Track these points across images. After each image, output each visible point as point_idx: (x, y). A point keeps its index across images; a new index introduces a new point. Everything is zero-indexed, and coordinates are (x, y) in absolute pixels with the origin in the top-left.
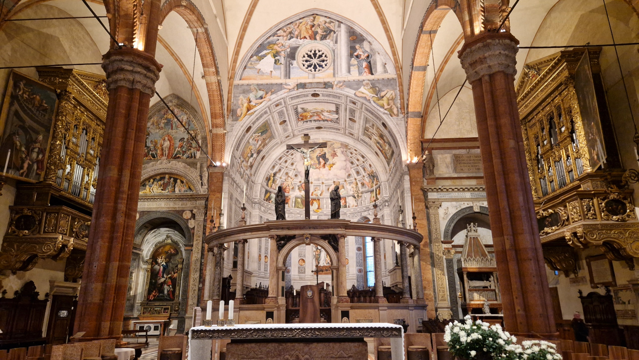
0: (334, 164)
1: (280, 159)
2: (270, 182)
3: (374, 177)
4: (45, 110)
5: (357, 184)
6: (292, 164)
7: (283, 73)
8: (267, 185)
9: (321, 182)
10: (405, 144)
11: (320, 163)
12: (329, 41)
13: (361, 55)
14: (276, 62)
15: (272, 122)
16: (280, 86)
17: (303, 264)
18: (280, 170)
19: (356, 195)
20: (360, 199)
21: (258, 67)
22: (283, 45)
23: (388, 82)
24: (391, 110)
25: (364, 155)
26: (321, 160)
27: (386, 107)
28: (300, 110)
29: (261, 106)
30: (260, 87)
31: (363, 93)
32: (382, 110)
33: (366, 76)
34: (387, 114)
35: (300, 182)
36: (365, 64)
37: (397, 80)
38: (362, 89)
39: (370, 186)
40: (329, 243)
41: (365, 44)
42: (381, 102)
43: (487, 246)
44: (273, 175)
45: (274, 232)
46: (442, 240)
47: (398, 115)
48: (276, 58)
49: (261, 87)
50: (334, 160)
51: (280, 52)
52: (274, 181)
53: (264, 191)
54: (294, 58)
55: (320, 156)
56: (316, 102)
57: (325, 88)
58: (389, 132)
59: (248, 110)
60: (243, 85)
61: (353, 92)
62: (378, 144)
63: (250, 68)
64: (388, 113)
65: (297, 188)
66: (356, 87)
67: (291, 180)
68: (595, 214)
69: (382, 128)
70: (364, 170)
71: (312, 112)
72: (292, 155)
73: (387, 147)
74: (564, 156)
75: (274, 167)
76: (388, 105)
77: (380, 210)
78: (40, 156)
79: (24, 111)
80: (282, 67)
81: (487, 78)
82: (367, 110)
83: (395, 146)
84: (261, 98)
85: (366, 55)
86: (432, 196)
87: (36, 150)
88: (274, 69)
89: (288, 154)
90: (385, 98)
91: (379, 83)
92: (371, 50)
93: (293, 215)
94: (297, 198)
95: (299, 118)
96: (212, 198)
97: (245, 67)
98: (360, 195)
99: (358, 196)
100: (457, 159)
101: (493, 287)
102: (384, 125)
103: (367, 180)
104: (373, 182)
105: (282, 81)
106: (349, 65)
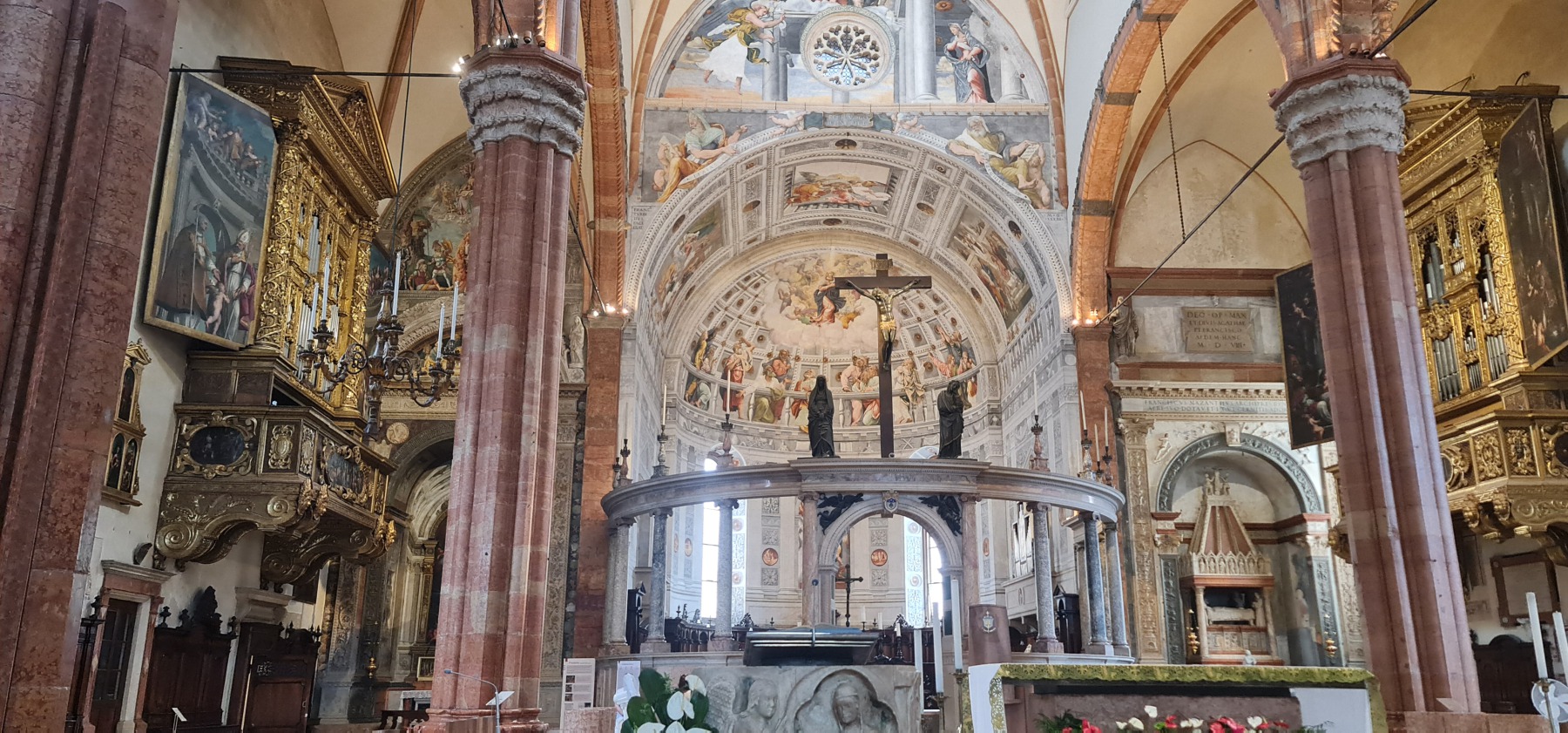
0: (857, 314)
1: (728, 295)
2: (700, 352)
3: (961, 350)
4: (252, 169)
5: (914, 365)
6: (754, 310)
7: (769, 86)
8: (693, 361)
9: (821, 357)
10: (1068, 278)
11: (821, 309)
12: (884, 9)
13: (962, 50)
14: (752, 55)
15: (729, 205)
16: (762, 118)
17: (774, 561)
18: (724, 324)
19: (909, 394)
20: (920, 405)
21: (706, 64)
22: (768, 12)
23: (1030, 122)
24: (1033, 192)
25: (940, 295)
26: (826, 300)
27: (1023, 184)
28: (798, 177)
29: (714, 165)
30: (711, 117)
31: (967, 146)
32: (1013, 190)
33: (975, 102)
34: (1024, 201)
35: (769, 355)
36: (971, 74)
37: (1050, 117)
38: (965, 137)
39: (948, 372)
40: (941, 513)
41: (974, 23)
42: (1010, 171)
43: (1249, 527)
44: (707, 337)
45: (812, 485)
46: (1153, 510)
47: (1050, 206)
48: (752, 45)
49: (714, 118)
50: (859, 301)
51: (762, 30)
52: (708, 352)
53: (685, 375)
54: (796, 50)
55: (825, 293)
56: (843, 160)
57: (873, 128)
58: (1026, 246)
59: (682, 176)
60: (667, 110)
61: (943, 142)
62: (983, 272)
63: (685, 67)
64: (1028, 199)
65: (761, 370)
66: (949, 129)
67: (749, 349)
68: (1532, 464)
69: (1006, 235)
70: (936, 331)
71: (827, 183)
72: (757, 286)
73: (1012, 281)
74: (1459, 330)
75: (711, 315)
76: (1029, 180)
77: (976, 432)
78: (247, 283)
79: (213, 173)
80: (767, 68)
81: (1342, 160)
82: (973, 188)
83: (1038, 280)
84: (715, 145)
85: (976, 50)
86: (1129, 404)
87: (238, 268)
88: (747, 72)
89: (746, 285)
90: (1019, 162)
91: (1006, 124)
92: (988, 38)
93: (751, 438)
94: (759, 395)
95: (789, 198)
96: (596, 393)
97: (673, 63)
98: (920, 394)
99: (915, 396)
100: (1189, 319)
101: (1261, 623)
102: (1014, 227)
103: (941, 357)
104: (957, 364)
105: (767, 102)
106: (934, 76)
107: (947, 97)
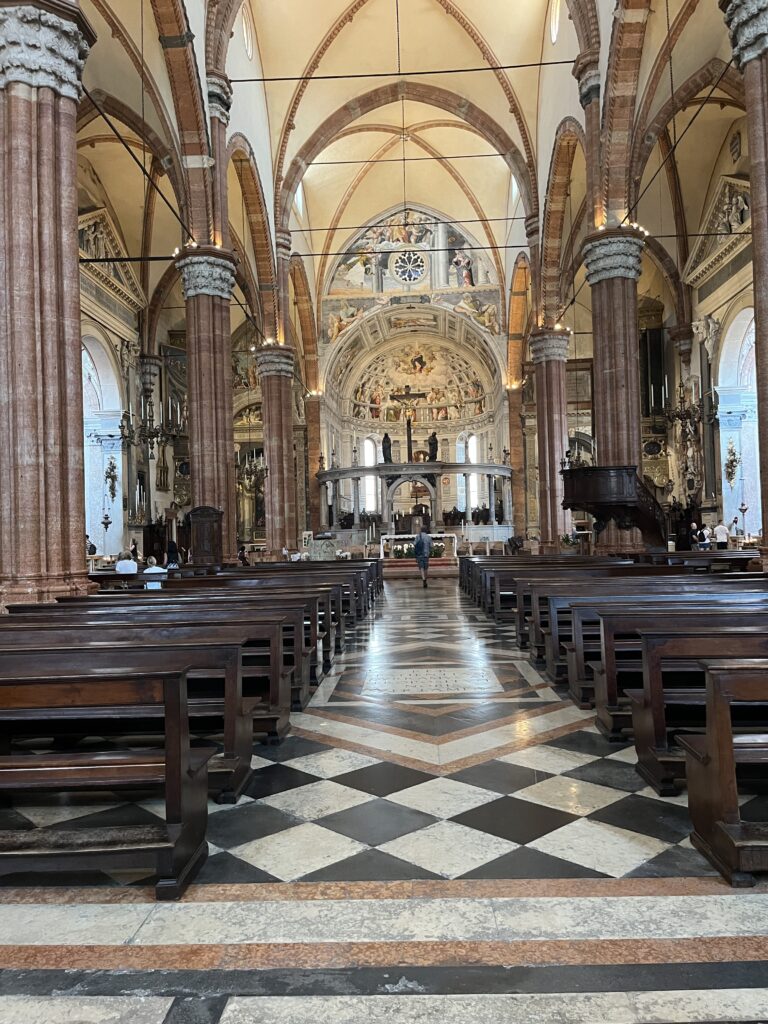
0: (432, 369)
1: (369, 367)
2: (358, 394)
3: (478, 386)
5: (460, 392)
7: (375, 286)
8: (356, 398)
9: (417, 389)
10: (506, 367)
11: (415, 367)
13: (461, 261)
14: (367, 271)
15: (363, 335)
16: (372, 301)
19: (459, 405)
20: (463, 410)
21: (347, 278)
23: (491, 294)
24: (492, 328)
25: (467, 361)
26: (417, 363)
27: (487, 324)
28: (393, 320)
29: (353, 325)
30: (350, 302)
31: (463, 308)
33: (467, 287)
35: (392, 390)
36: (465, 272)
37: (499, 291)
38: (462, 303)
39: (474, 396)
40: (429, 481)
42: (482, 318)
44: (361, 387)
45: (384, 473)
47: (499, 334)
48: (367, 267)
49: (352, 303)
50: (432, 363)
51: (371, 259)
52: (362, 393)
53: (352, 405)
54: (386, 267)
55: (416, 360)
56: (412, 313)
57: (421, 301)
58: (491, 351)
60: (331, 300)
63: (339, 280)
64: (489, 331)
65: (389, 398)
66: (455, 300)
67: (382, 389)
70: (468, 377)
71: (407, 320)
72: (383, 361)
76: (490, 321)
77: (485, 424)
80: (374, 277)
82: (467, 325)
84: (353, 315)
85: (467, 261)
86: (529, 422)
88: (365, 280)
89: (378, 361)
90: (486, 314)
91: (480, 296)
94: (389, 409)
95: (391, 326)
97: (333, 278)
98: (463, 405)
102: (485, 342)
103: (471, 389)
104: (477, 392)
105: (374, 294)
106: (448, 274)
107: (454, 285)
